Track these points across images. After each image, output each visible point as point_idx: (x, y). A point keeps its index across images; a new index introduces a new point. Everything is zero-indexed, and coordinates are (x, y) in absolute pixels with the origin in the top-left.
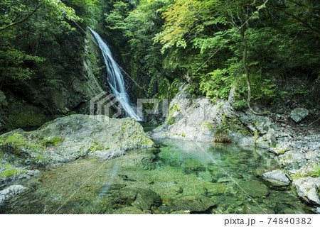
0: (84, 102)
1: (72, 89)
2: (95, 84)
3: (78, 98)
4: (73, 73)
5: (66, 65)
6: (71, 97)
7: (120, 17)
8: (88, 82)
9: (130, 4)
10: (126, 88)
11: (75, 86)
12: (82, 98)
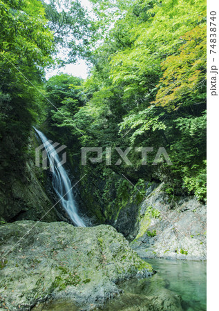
0: (25, 211)
1: (11, 193)
2: (39, 189)
3: (18, 205)
4: (13, 174)
5: (6, 164)
6: (8, 204)
7: (69, 114)
8: (31, 186)
9: (79, 101)
10: (75, 194)
11: (15, 191)
12: (23, 206)
